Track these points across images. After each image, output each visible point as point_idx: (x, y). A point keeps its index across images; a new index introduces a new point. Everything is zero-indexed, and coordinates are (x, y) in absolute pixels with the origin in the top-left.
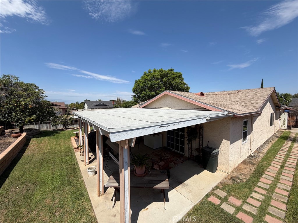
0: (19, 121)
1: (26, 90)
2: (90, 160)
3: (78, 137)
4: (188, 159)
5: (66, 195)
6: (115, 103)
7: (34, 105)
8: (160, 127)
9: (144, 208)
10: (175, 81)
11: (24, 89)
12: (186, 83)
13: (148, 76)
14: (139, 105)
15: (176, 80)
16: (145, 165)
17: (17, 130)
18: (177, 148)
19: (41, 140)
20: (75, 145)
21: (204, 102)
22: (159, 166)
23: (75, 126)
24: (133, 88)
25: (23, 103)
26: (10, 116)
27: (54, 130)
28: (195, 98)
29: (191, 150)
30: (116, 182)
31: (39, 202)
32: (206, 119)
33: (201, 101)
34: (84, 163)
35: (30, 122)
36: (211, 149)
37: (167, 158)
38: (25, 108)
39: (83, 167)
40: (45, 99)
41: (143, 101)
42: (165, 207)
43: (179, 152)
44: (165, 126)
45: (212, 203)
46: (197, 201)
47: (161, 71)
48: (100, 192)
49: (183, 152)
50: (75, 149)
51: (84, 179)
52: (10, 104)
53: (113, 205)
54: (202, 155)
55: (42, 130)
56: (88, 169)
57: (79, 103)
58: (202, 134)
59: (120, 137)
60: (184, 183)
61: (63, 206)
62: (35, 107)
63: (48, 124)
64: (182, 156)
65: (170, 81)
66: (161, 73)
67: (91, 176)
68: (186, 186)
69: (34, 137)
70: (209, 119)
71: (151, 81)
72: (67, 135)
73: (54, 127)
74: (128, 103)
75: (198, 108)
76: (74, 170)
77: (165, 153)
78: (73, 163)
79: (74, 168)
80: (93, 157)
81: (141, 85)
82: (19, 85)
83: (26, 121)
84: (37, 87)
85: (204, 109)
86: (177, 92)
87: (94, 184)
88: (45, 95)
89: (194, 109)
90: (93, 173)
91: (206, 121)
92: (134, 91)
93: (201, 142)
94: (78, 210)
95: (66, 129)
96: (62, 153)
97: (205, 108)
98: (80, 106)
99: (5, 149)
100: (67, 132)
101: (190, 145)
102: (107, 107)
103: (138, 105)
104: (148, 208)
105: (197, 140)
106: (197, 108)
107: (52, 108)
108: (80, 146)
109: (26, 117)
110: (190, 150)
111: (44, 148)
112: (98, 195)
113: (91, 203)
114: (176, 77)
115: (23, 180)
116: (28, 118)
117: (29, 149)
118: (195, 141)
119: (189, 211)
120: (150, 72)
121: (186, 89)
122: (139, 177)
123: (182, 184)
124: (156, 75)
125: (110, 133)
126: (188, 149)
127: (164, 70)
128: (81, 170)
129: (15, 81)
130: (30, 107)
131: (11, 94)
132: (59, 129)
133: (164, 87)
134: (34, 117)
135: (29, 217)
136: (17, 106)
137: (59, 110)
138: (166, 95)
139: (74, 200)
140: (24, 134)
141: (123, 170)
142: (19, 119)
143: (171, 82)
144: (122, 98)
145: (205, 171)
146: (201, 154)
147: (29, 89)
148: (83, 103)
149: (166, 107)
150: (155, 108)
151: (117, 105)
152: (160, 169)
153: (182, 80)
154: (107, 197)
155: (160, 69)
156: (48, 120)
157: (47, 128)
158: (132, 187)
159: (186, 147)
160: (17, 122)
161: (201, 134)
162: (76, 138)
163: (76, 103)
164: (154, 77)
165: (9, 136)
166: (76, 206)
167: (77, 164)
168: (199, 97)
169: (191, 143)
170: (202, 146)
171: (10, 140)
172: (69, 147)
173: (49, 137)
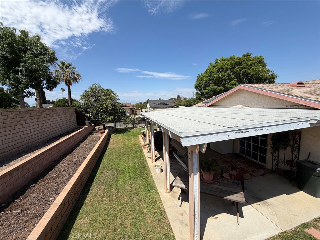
0: (103, 121)
1: (106, 95)
2: (156, 158)
3: (145, 136)
4: (272, 172)
5: (139, 185)
6: (175, 101)
7: (112, 107)
8: (236, 133)
9: (213, 216)
10: (253, 69)
11: (105, 94)
12: (271, 70)
13: (214, 67)
14: (203, 103)
15: (255, 67)
16: (213, 171)
17: (102, 127)
18: (255, 156)
19: (118, 137)
20: (143, 143)
21: (305, 97)
22: (231, 175)
23: (140, 125)
24: (195, 84)
25: (105, 106)
26: (98, 117)
27: (125, 128)
28: (288, 91)
29: (278, 162)
30: (183, 183)
31: (122, 186)
32: (308, 123)
33: (299, 96)
34: (152, 160)
35: (110, 122)
36: (316, 164)
37: (241, 167)
38: (106, 110)
39: (151, 163)
40: (118, 101)
41: (207, 98)
42: (239, 222)
43: (258, 162)
44: (243, 131)
45: (313, 237)
46: (287, 227)
47: (232, 58)
48: (167, 190)
49: (265, 163)
50: (143, 146)
51: (153, 174)
52: (97, 107)
53: (180, 205)
54: (296, 171)
55: (117, 127)
56: (155, 166)
57: (142, 103)
58: (298, 142)
59: (191, 141)
60: (265, 201)
61: (139, 194)
62: (112, 109)
63: (121, 123)
64: (262, 167)
65: (245, 69)
66: (232, 61)
67: (158, 173)
68: (269, 205)
69: (112, 133)
70: (315, 122)
71: (218, 74)
72: (136, 133)
73: (125, 125)
74: (189, 100)
75: (292, 106)
76: (144, 165)
77: (238, 161)
78: (142, 158)
79: (144, 163)
80: (158, 156)
81: (205, 79)
82: (101, 91)
83: (108, 120)
84: (112, 92)
85: (304, 107)
86: (257, 85)
87: (161, 181)
88: (118, 98)
89: (286, 107)
90: (160, 170)
91: (309, 126)
92: (196, 88)
93: (295, 153)
94: (150, 200)
95: (134, 127)
96: (133, 149)
97: (306, 106)
98: (143, 106)
99: (98, 141)
100: (135, 131)
101: (276, 155)
102: (168, 106)
103: (201, 103)
104: (217, 218)
105: (289, 150)
106: (290, 106)
107: (123, 109)
108: (147, 145)
109: (107, 117)
110: (275, 162)
111: (120, 143)
112: (166, 191)
113: (160, 197)
114: (254, 64)
115: (110, 167)
116: (109, 118)
117: (110, 143)
118: (285, 150)
119: (273, 237)
120: (217, 62)
121: (270, 78)
122: (207, 183)
123: (262, 202)
124: (225, 65)
125: (181, 137)
126: (273, 160)
127: (236, 57)
128: (149, 166)
129: (99, 88)
130: (109, 108)
131: (97, 99)
132: (129, 128)
133: (236, 79)
134: (112, 117)
135: (117, 196)
136: (101, 108)
137: (128, 111)
138: (241, 90)
139: (146, 191)
140: (107, 131)
141: (192, 174)
142: (103, 119)
143: (246, 71)
144: (182, 96)
145: (302, 192)
146: (295, 169)
147: (108, 93)
148: (146, 103)
149: (239, 105)
150: (224, 106)
151: (177, 103)
152: (231, 178)
153: (264, 66)
154: (174, 195)
155: (232, 56)
156: (121, 120)
157: (120, 126)
158: (201, 192)
159: (269, 156)
160: (102, 121)
161: (296, 143)
162: (143, 136)
163: (140, 103)
164: (222, 68)
165: (98, 132)
166: (148, 197)
167: (146, 160)
168: (296, 89)
169: (277, 152)
170: (297, 159)
171: (99, 135)
172: (138, 144)
173: (123, 134)
